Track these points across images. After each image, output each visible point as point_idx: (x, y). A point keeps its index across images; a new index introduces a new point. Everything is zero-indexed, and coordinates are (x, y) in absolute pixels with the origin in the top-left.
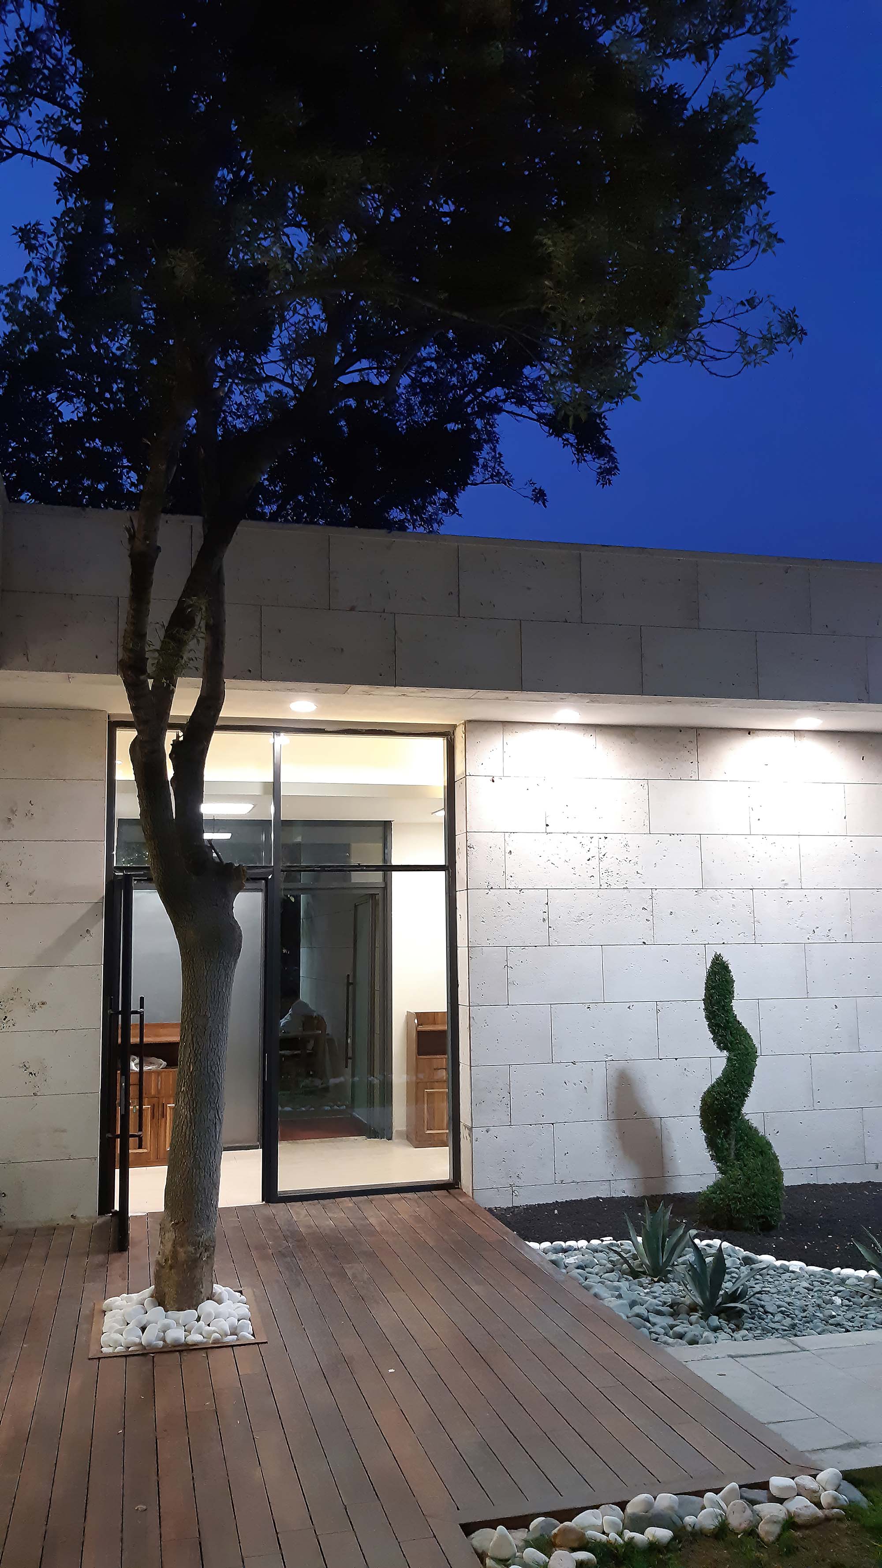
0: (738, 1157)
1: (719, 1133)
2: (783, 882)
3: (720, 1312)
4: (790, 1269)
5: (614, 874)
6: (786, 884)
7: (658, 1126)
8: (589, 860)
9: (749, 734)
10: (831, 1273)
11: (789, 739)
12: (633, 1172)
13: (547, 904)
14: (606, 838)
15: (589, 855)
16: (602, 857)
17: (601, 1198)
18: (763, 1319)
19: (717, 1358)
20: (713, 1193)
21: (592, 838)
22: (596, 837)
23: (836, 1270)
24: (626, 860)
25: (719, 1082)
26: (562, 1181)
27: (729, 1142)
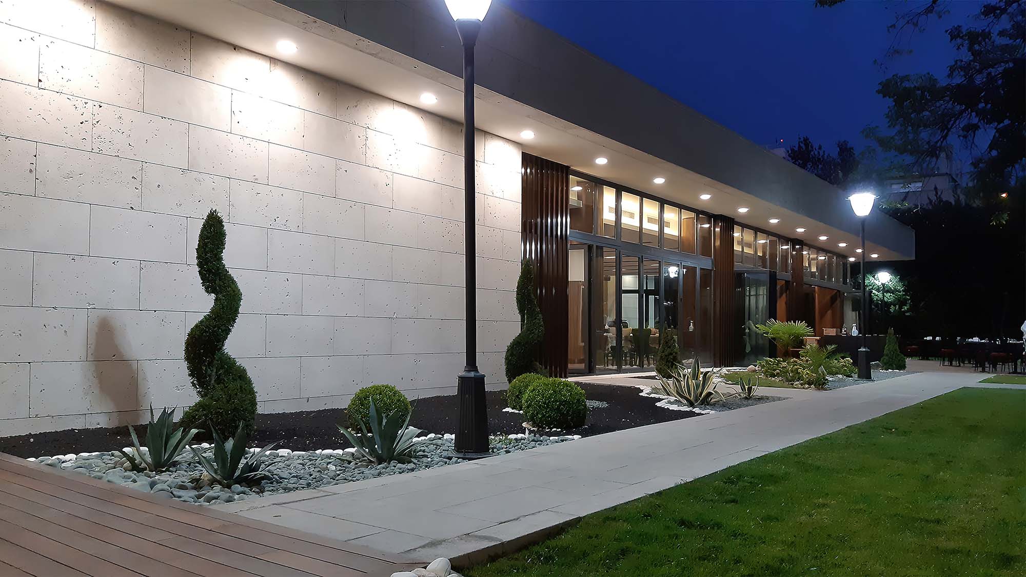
0: (219, 380)
1: (204, 361)
2: (254, 177)
3: (241, 481)
4: (280, 455)
5: (107, 140)
6: (256, 179)
7: (135, 366)
8: (81, 123)
9: (235, 49)
10: (316, 453)
11: (264, 65)
12: (110, 407)
13: (35, 156)
14: (101, 107)
15: (83, 119)
16: (96, 123)
17: (76, 430)
18: (281, 483)
19: (264, 507)
20: (196, 411)
21: (86, 103)
22: (90, 103)
23: (318, 452)
24: (120, 131)
25: (207, 318)
26: (37, 415)
27: (212, 369)
